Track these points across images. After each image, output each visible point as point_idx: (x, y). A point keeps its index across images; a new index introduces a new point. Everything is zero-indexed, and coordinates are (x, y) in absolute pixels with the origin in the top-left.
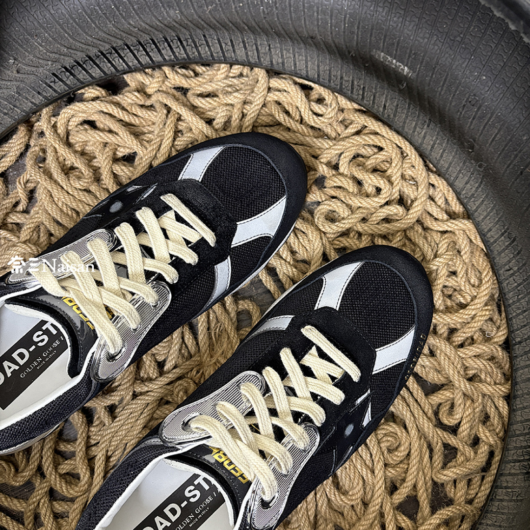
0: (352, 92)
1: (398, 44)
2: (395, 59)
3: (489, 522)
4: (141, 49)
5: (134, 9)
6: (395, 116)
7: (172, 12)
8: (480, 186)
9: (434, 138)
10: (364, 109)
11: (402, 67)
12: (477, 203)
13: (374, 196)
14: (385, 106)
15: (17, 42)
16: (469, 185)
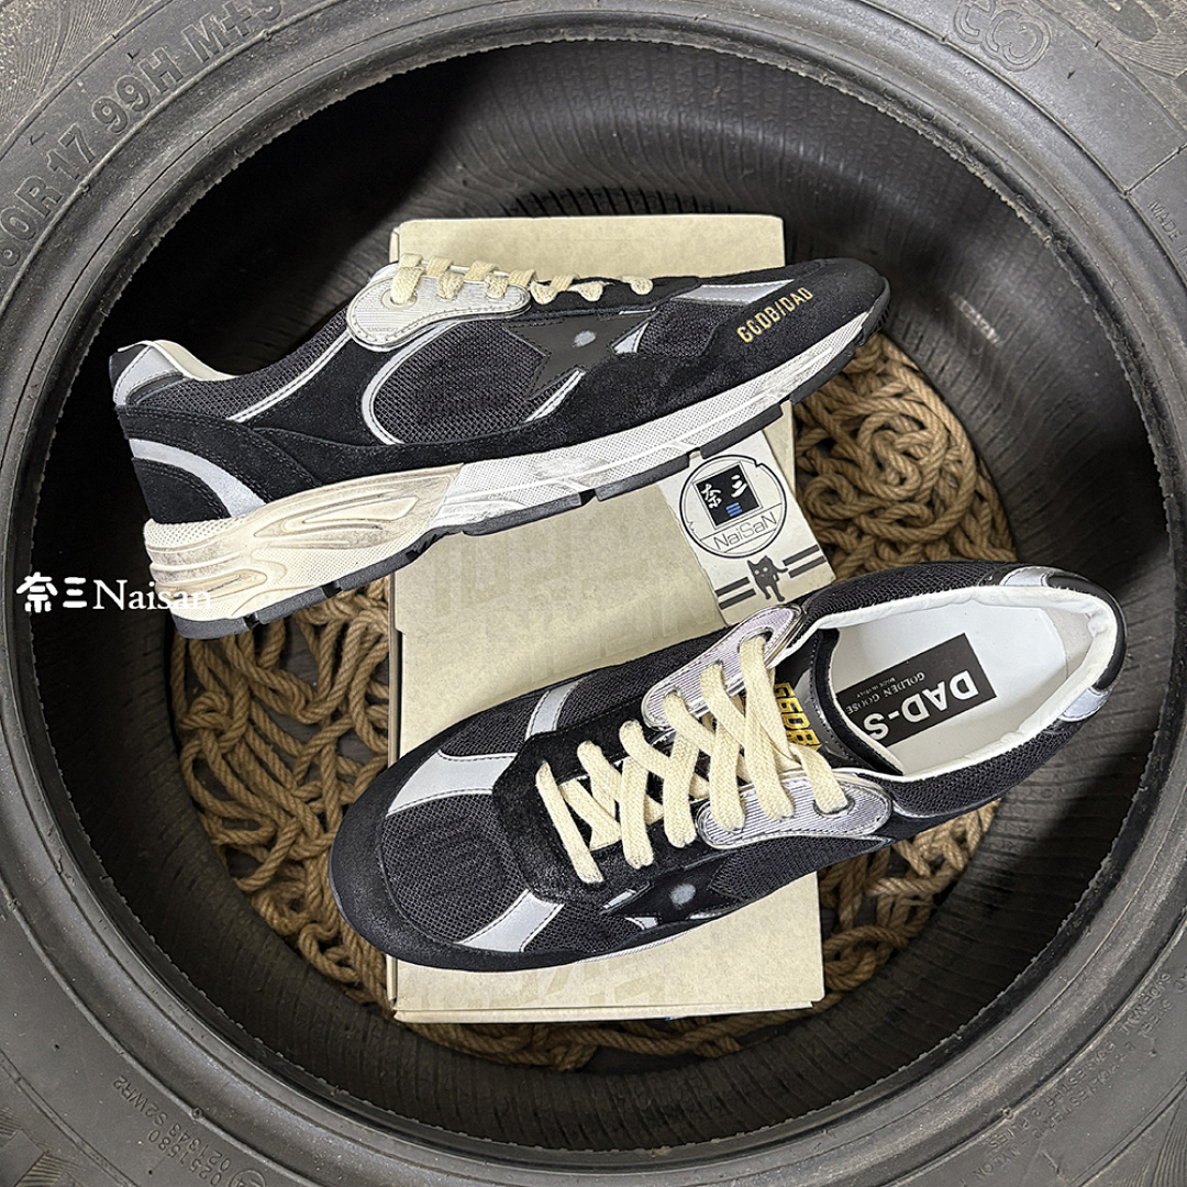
0: (904, 338)
1: (992, 294)
2: (981, 312)
3: (918, 952)
4: (641, 201)
5: (642, 145)
6: (952, 385)
7: (692, 164)
8: (1040, 511)
9: (997, 430)
10: (915, 367)
11: (987, 327)
12: (1030, 533)
13: (896, 486)
14: (943, 369)
15: (474, 145)
16: (1026, 505)
